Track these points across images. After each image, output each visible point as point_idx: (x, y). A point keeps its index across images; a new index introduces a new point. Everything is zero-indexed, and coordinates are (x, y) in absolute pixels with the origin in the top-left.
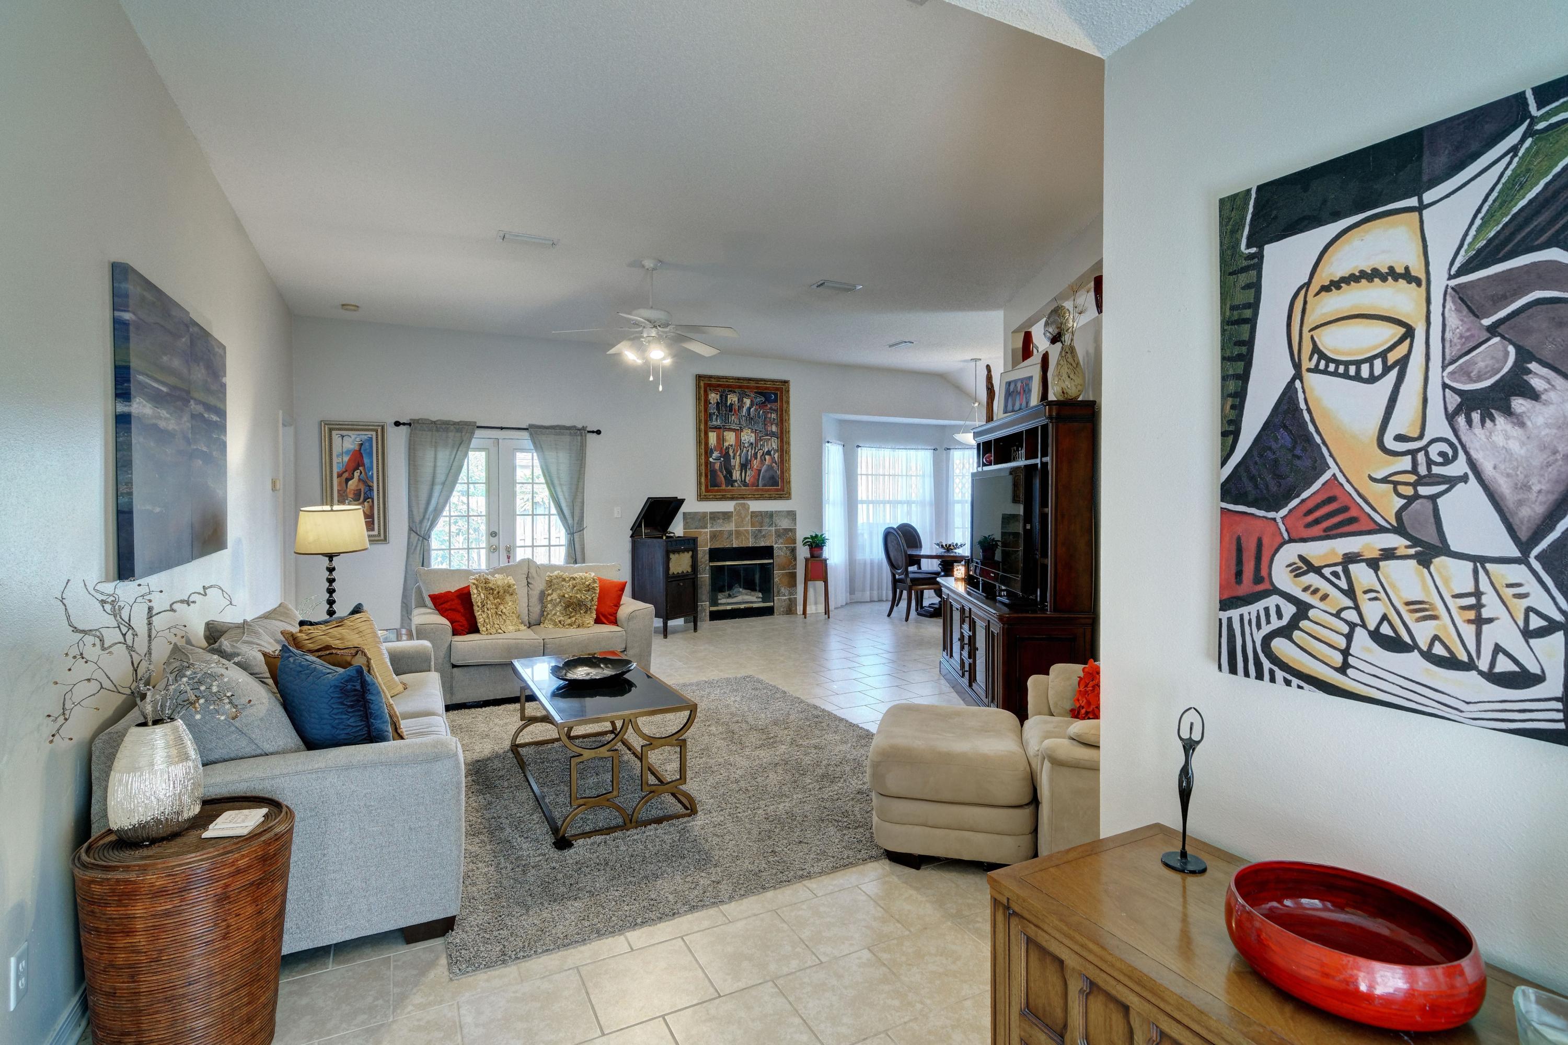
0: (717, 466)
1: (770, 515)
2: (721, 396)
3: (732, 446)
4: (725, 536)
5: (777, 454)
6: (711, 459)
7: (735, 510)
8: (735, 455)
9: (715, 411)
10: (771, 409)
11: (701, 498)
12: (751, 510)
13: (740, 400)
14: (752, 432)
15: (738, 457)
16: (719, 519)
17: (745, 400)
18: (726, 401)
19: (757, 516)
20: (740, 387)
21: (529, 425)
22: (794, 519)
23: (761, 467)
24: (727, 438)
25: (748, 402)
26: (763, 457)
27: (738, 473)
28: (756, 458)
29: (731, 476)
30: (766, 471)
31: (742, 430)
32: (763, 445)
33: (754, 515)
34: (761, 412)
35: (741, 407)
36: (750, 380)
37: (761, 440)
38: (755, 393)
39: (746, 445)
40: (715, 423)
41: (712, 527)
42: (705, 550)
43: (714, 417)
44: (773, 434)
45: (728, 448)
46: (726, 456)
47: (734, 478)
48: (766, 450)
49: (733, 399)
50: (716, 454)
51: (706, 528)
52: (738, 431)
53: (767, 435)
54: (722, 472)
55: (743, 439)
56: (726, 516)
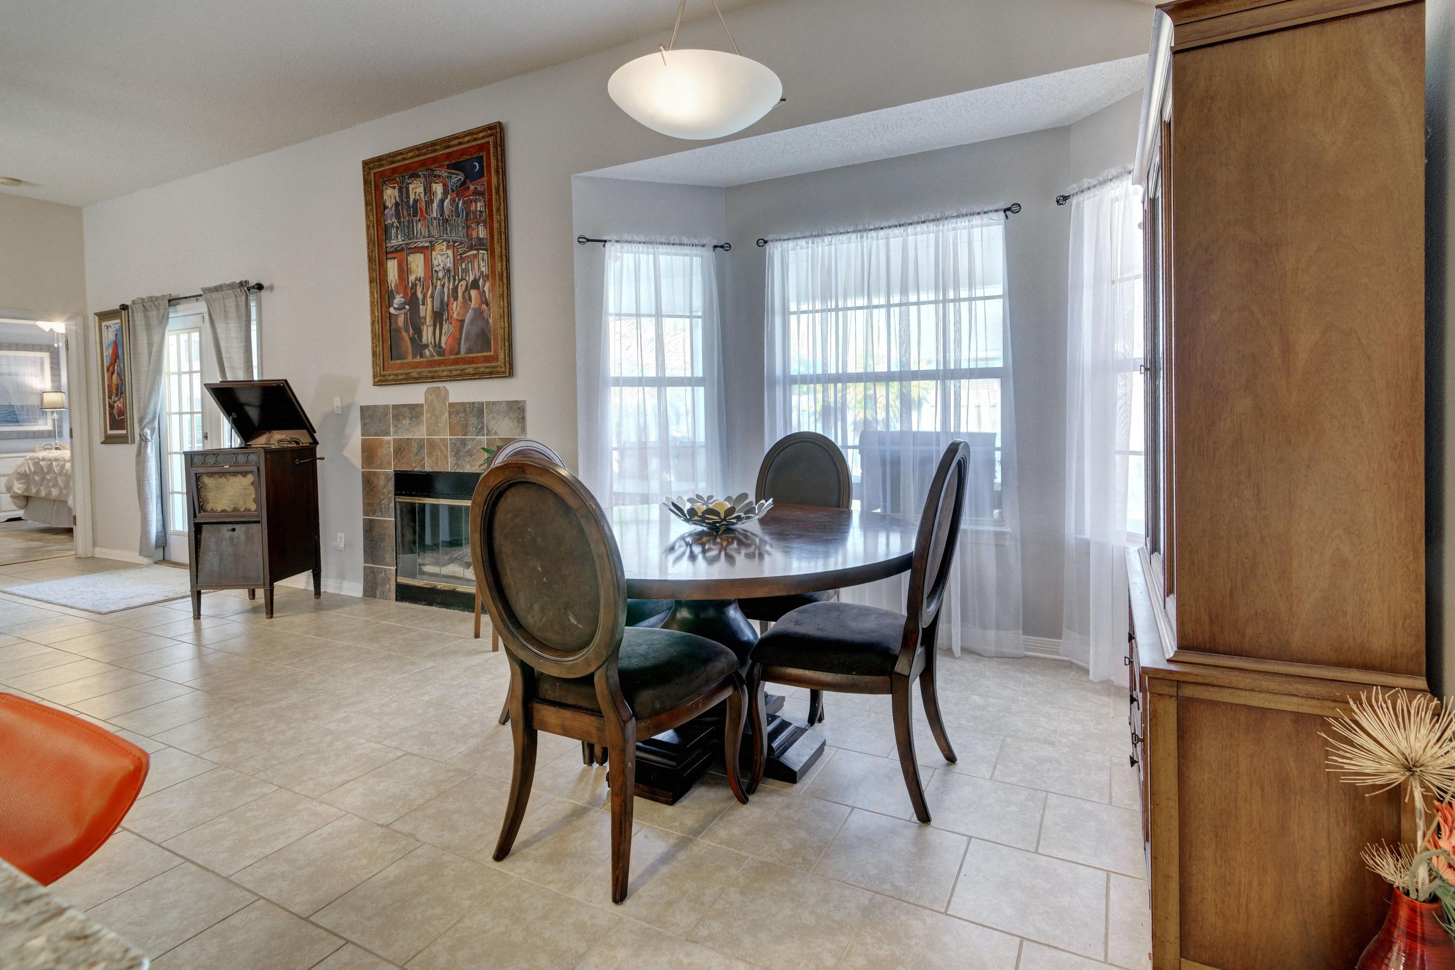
0: (401, 321)
1: (478, 410)
2: (400, 191)
3: (420, 280)
4: (414, 449)
5: (487, 285)
6: (392, 310)
7: (426, 401)
8: (425, 296)
9: (394, 220)
10: (476, 193)
11: (381, 380)
12: (453, 399)
13: (428, 190)
14: (448, 248)
15: (429, 300)
16: (404, 417)
17: (434, 186)
18: (408, 197)
19: (458, 413)
20: (423, 164)
21: (203, 290)
22: (522, 420)
23: (464, 315)
24: (413, 266)
25: (438, 188)
26: (467, 293)
27: (431, 329)
28: (456, 298)
29: (420, 337)
30: (472, 322)
31: (432, 247)
32: (465, 271)
33: (457, 409)
34: (461, 202)
35: (429, 202)
36: (433, 144)
37: (462, 260)
38: (449, 167)
39: (441, 275)
40: (394, 242)
41: (395, 433)
42: (387, 474)
43: (394, 231)
44: (480, 244)
45: (414, 285)
46: (413, 302)
47: (424, 341)
48: (472, 278)
49: (416, 189)
50: (398, 300)
51: (388, 434)
52: (427, 251)
53: (471, 248)
54: (407, 331)
55: (435, 263)
56: (413, 411)
